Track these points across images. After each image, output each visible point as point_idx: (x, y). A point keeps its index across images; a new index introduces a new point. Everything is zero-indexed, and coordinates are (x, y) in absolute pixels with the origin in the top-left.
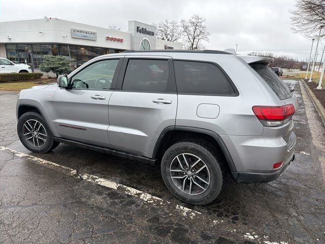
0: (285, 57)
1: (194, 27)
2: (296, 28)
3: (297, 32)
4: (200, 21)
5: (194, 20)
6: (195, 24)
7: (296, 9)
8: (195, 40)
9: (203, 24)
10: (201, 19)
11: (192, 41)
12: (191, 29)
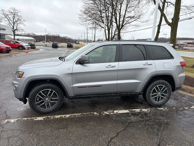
0: (66, 37)
1: (13, 16)
2: (81, 23)
3: (82, 25)
4: (17, 11)
5: (12, 11)
6: (13, 14)
7: (80, 13)
8: (15, 24)
9: (19, 14)
10: (17, 10)
11: (13, 25)
12: (11, 17)
